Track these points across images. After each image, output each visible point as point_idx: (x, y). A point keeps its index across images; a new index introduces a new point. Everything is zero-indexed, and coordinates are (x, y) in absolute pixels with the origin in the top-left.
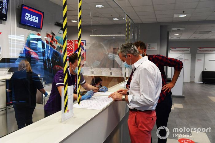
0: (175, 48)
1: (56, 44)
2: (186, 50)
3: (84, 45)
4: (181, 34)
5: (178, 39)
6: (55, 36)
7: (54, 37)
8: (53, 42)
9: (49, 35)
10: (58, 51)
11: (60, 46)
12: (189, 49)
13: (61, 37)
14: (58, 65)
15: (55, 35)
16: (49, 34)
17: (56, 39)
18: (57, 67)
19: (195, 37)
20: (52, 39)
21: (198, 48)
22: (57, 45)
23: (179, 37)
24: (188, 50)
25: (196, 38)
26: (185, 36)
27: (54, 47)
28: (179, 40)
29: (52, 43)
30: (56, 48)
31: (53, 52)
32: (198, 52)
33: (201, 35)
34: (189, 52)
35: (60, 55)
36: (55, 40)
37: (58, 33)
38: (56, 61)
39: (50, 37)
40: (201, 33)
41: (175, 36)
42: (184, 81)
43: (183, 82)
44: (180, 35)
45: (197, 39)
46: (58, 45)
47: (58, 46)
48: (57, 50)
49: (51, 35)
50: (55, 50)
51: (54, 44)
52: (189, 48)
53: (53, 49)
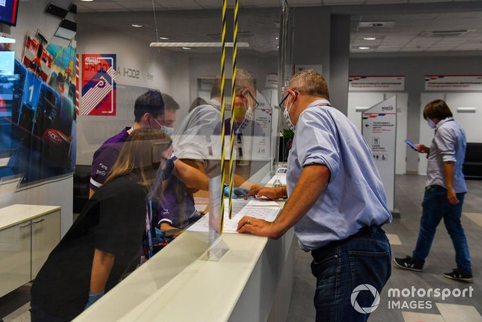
0: (364, 77)
1: (49, 66)
2: (392, 84)
3: (112, 67)
4: (383, 38)
5: (373, 50)
6: (47, 45)
7: (45, 47)
8: (42, 62)
9: (32, 42)
10: (53, 89)
11: (60, 74)
12: (402, 80)
13: (61, 47)
14: (55, 129)
15: (46, 42)
16: (32, 38)
17: (48, 54)
18: (53, 135)
19: (419, 47)
20: (39, 55)
21: (427, 78)
22: (52, 70)
23: (376, 47)
24: (400, 84)
25: (421, 49)
26: (393, 44)
27: (45, 77)
28: (374, 53)
29: (39, 65)
30: (48, 80)
31: (42, 90)
32: (427, 88)
33: (438, 39)
34: (401, 88)
35: (58, 101)
36: (45, 55)
37: (55, 35)
38: (50, 118)
39: (34, 46)
40: (438, 34)
41: (363, 44)
42: (397, 173)
43: (395, 175)
44: (380, 40)
45: (423, 52)
46: (55, 70)
47: (54, 73)
48: (50, 84)
49: (37, 42)
50: (47, 84)
51: (44, 66)
52: (403, 78)
53: (42, 82)
